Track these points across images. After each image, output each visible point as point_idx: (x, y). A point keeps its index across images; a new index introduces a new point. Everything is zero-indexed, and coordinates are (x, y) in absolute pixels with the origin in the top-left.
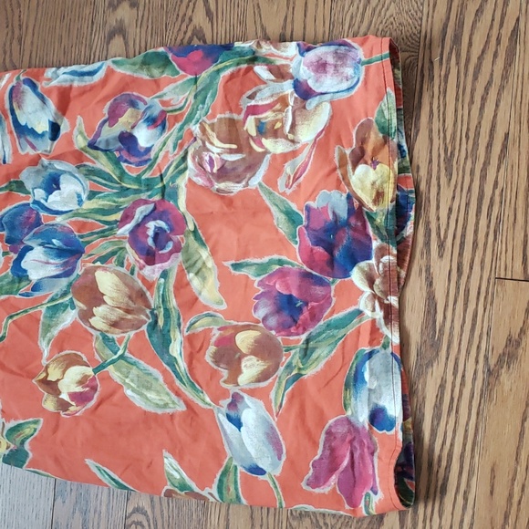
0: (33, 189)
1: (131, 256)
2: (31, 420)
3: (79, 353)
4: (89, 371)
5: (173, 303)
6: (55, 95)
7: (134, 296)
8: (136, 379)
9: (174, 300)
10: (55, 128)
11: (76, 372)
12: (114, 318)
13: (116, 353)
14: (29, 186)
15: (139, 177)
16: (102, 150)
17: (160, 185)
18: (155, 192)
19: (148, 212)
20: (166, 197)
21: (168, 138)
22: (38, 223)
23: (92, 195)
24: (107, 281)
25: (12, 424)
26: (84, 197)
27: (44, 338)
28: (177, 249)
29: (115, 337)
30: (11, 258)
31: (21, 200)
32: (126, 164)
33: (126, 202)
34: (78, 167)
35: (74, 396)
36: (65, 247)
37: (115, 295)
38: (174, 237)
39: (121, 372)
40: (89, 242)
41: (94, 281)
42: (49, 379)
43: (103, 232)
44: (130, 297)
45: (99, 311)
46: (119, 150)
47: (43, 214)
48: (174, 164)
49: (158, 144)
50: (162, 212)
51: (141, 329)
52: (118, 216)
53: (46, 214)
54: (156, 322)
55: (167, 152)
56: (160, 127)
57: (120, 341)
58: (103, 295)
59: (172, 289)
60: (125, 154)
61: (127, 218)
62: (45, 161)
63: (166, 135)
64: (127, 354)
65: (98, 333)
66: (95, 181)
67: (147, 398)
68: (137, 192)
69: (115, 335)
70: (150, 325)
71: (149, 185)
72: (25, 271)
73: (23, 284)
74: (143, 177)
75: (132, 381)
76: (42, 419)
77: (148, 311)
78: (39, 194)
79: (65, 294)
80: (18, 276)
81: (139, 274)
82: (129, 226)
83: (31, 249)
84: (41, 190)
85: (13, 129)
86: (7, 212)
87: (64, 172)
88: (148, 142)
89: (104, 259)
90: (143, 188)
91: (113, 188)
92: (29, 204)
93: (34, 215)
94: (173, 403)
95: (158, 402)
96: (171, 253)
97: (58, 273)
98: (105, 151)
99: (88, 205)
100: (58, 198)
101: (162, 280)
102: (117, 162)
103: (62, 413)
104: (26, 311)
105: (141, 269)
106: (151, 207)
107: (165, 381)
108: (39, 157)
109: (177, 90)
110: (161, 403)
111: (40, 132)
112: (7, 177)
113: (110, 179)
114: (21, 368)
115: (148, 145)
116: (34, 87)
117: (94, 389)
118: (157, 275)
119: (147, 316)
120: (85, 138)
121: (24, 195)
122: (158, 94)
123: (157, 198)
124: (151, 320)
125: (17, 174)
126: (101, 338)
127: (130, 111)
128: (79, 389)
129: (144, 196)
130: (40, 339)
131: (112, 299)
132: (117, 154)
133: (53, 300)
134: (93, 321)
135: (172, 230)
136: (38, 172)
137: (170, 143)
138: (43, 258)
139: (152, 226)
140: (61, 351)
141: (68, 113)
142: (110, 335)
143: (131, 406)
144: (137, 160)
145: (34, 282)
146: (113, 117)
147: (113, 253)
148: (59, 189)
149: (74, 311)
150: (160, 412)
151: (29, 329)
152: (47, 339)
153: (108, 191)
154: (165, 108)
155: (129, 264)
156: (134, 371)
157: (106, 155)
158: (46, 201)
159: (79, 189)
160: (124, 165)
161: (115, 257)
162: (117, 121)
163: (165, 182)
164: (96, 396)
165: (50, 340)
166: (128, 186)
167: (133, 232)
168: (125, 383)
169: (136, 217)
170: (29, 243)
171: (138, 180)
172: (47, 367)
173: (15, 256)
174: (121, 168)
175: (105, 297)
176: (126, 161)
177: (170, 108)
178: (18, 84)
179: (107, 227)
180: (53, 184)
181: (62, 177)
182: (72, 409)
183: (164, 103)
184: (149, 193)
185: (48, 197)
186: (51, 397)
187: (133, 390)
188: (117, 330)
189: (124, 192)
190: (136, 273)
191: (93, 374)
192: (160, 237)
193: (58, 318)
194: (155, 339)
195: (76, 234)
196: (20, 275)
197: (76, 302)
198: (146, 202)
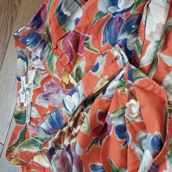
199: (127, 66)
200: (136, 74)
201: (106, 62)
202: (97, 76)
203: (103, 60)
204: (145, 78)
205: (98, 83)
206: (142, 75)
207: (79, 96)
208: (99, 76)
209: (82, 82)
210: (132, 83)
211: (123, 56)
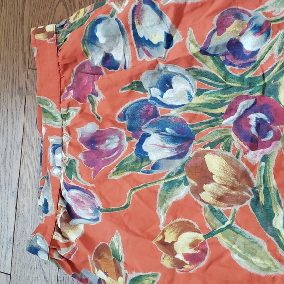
0: (150, 88)
1: (237, 142)
2: (150, 273)
3: (191, 221)
4: (200, 237)
5: (273, 183)
6: (172, 11)
7: (239, 176)
8: (242, 246)
9: (274, 181)
10: (169, 39)
11: (188, 237)
12: (220, 193)
13: (224, 223)
14: (146, 85)
15: (242, 76)
16: (210, 55)
17: (262, 83)
18: (257, 89)
19: (249, 106)
20: (266, 94)
21: (274, 43)
22: (156, 114)
23: (199, 93)
24: (215, 163)
25: (134, 275)
26: (193, 94)
27: (161, 206)
28: (277, 137)
29: (222, 209)
30: (134, 143)
31: (140, 96)
32: (230, 67)
33: (229, 97)
34: (187, 70)
35: (187, 256)
36: (177, 134)
37: (222, 174)
38: (274, 127)
39: (228, 239)
40: (199, 131)
41: (204, 163)
42: (166, 241)
43: (210, 122)
44: (236, 177)
45: (208, 187)
46: (225, 54)
47: (159, 107)
48: (279, 65)
49: (264, 47)
50: (263, 106)
51: (245, 204)
52: (223, 109)
53: (162, 108)
54: (258, 198)
55: (273, 55)
56: (265, 34)
57: (228, 213)
58: (212, 174)
59: (272, 170)
60: (230, 58)
61: (231, 111)
62: (161, 65)
63: (270, 40)
64: (234, 224)
65: (207, 205)
66: (202, 81)
67: (252, 262)
68: (239, 89)
69: (222, 207)
70: (252, 201)
71: (251, 83)
72: (146, 153)
73: (145, 163)
74: (247, 77)
75: (239, 247)
76: (160, 274)
77: (250, 189)
78: (155, 92)
79: (179, 173)
80: (141, 157)
81: (243, 157)
82: (233, 118)
83: (149, 135)
84: (156, 89)
85: (133, 40)
86: (130, 106)
87: (176, 74)
88: (254, 46)
89: (213, 145)
90: (246, 86)
91: (218, 86)
92: (147, 100)
93: (152, 109)
94: (276, 267)
95: (262, 266)
96: (272, 140)
97: (172, 155)
98: (213, 56)
99: (197, 100)
100: (172, 95)
101: (263, 163)
102: (221, 65)
103: (177, 270)
104: (146, 185)
105: (245, 153)
106: (252, 101)
107: (269, 249)
108: (157, 62)
109: (278, 4)
110: (265, 267)
111: (155, 42)
112: (131, 79)
113: (216, 79)
114: (143, 231)
115: (255, 50)
116: (153, 6)
117: (204, 251)
118: (259, 159)
119: (249, 193)
120: (196, 45)
121: (142, 93)
122: (261, 7)
123: (258, 94)
124: (253, 197)
125: (138, 75)
126: (208, 209)
127: (236, 22)
128: (192, 251)
129: (246, 93)
130: (158, 208)
131: (220, 178)
132: (223, 58)
133: (169, 177)
134: (202, 195)
135: (272, 121)
136: (155, 74)
137: (276, 47)
138: (160, 143)
139: (253, 117)
140: (176, 218)
141: (181, 26)
142: (217, 208)
143: (237, 267)
144: (242, 62)
145: (154, 162)
146: (221, 27)
147: (221, 140)
148: (171, 87)
149: (187, 187)
150: (263, 274)
151: (149, 199)
152: (163, 208)
153: (213, 89)
154: (268, 19)
155: (235, 150)
156: (240, 239)
157: (213, 59)
158: (162, 97)
159: (189, 88)
160: (228, 67)
161: (223, 143)
162: (224, 31)
163: (266, 81)
164: (206, 257)
165: (166, 209)
166: (232, 84)
167: (236, 122)
168: (231, 248)
169: (239, 110)
170: (147, 131)
171: (241, 79)
172: (164, 231)
173: (137, 141)
174: (225, 70)
175: (214, 177)
176: (230, 64)
177: (273, 19)
178: (140, 3)
179: (213, 118)
180: (166, 84)
181: (174, 78)
182: (186, 267)
183: (267, 14)
184: (251, 90)
185: (163, 94)
186: (168, 256)
187: (240, 255)
188: (222, 204)
189: (227, 89)
190: (240, 157)
191: (203, 239)
192: (261, 127)
193: (173, 191)
194: (259, 213)
195: (188, 123)
196: (142, 156)
197: (189, 180)
198: (247, 98)
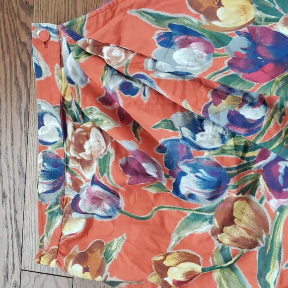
199: (61, 31)
200: (77, 26)
201: (41, 54)
202: (48, 76)
203: (36, 54)
204: (87, 18)
205: (57, 81)
206: (82, 19)
207: (52, 114)
208: (50, 74)
209: (40, 100)
210: (83, 39)
211: (49, 27)
